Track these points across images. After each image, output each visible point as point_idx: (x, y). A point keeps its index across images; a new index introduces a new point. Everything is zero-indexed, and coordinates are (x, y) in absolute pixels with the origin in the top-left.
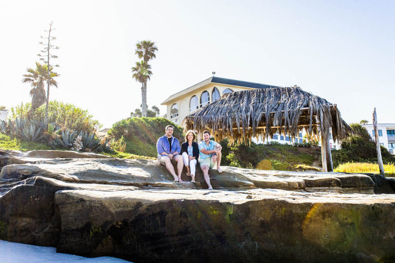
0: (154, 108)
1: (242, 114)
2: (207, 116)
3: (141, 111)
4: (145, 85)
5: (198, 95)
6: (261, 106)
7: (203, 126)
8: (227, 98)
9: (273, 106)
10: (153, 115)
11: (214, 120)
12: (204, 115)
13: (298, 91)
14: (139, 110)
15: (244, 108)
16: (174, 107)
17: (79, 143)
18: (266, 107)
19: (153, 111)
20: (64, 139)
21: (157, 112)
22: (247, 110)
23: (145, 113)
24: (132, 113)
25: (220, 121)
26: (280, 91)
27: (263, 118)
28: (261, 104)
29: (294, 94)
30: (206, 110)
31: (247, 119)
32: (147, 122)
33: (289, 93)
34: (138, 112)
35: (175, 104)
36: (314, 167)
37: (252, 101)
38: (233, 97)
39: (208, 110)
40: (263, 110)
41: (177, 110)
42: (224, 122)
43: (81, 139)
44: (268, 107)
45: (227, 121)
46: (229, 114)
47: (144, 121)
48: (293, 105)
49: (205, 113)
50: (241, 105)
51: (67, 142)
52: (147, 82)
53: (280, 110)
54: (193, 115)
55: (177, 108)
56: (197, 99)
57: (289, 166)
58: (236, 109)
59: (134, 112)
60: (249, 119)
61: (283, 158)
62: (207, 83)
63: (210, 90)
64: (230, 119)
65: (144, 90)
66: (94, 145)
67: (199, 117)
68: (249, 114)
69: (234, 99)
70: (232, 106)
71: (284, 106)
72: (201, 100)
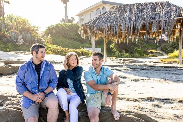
0: (72, 18)
1: (127, 22)
2: (99, 24)
3: (65, 19)
4: (67, 5)
5: (95, 11)
6: (141, 16)
7: (95, 32)
8: (114, 10)
9: (151, 16)
10: (71, 21)
11: (104, 27)
12: (96, 23)
13: (169, 4)
14: (64, 19)
15: (128, 18)
16: (83, 17)
17: (20, 40)
18: (145, 17)
19: (71, 19)
20: (12, 37)
21: (73, 20)
22: (130, 19)
23: (67, 21)
24: (60, 21)
25: (109, 28)
26: (154, 4)
27: (144, 26)
28: (141, 14)
29: (166, 6)
30: (98, 19)
31: (131, 26)
32: (66, 26)
33: (161, 6)
34: (63, 20)
35: (83, 16)
36: (159, 52)
37: (133, 12)
38: (118, 9)
39: (99, 19)
40: (143, 19)
41: (84, 19)
42: (111, 29)
43: (21, 37)
44: (147, 17)
45: (115, 28)
46: (116, 22)
47: (64, 25)
48: (168, 15)
49: (97, 22)
50: (125, 15)
51: (13, 39)
52: (67, 4)
53: (157, 19)
54: (88, 23)
55: (84, 18)
56: (94, 13)
57: (145, 50)
58: (121, 18)
59: (62, 20)
60: (132, 27)
61: (141, 46)
62: (99, 4)
63: (101, 8)
64: (117, 27)
65: (66, 8)
66: (31, 41)
67: (92, 24)
68: (132, 22)
69: (119, 11)
70: (118, 16)
71: (160, 16)
72: (96, 13)
